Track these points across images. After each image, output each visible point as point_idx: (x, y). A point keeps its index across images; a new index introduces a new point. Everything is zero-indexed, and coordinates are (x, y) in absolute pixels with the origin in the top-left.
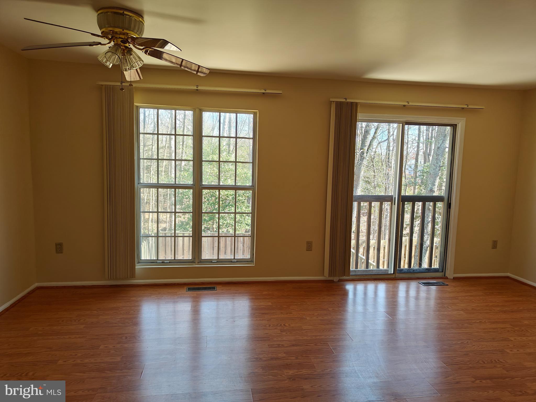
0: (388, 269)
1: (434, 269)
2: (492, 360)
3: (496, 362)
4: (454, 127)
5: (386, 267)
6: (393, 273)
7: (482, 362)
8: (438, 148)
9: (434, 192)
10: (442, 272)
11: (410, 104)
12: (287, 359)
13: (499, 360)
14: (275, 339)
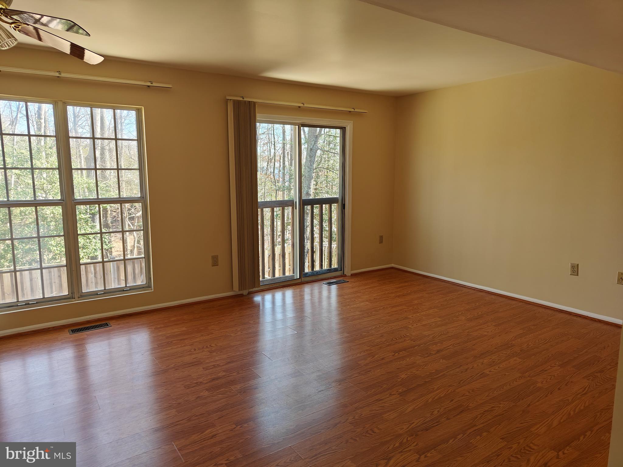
0: (293, 274)
1: (334, 268)
2: (402, 336)
3: (404, 336)
4: (343, 129)
5: (291, 274)
6: (299, 278)
7: (395, 339)
8: (311, 149)
9: (310, 195)
10: (341, 271)
11: (305, 105)
12: (229, 376)
13: (406, 335)
14: (207, 361)
